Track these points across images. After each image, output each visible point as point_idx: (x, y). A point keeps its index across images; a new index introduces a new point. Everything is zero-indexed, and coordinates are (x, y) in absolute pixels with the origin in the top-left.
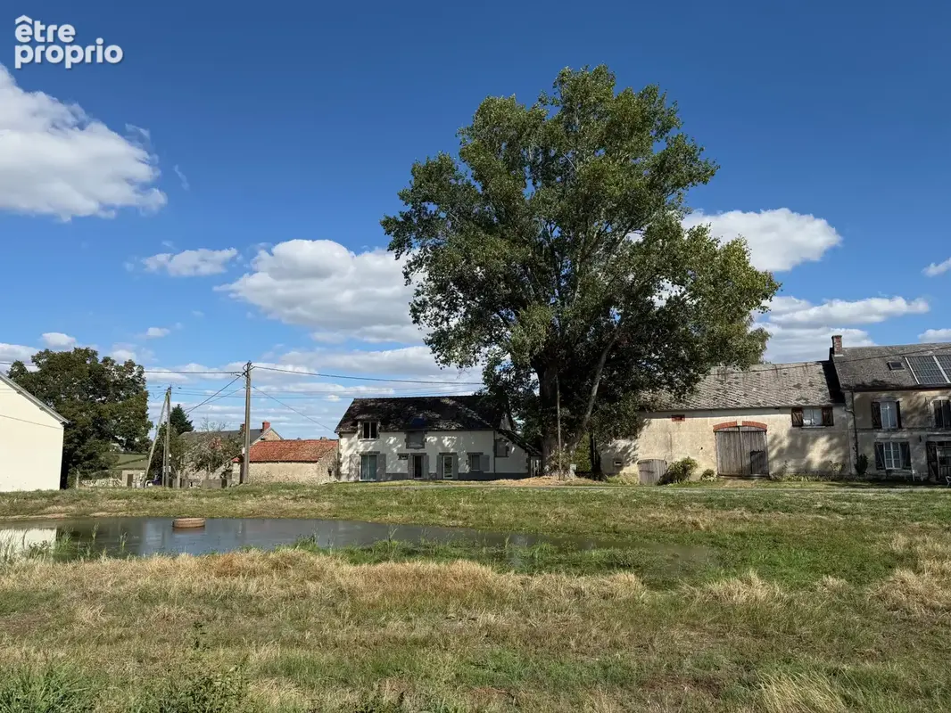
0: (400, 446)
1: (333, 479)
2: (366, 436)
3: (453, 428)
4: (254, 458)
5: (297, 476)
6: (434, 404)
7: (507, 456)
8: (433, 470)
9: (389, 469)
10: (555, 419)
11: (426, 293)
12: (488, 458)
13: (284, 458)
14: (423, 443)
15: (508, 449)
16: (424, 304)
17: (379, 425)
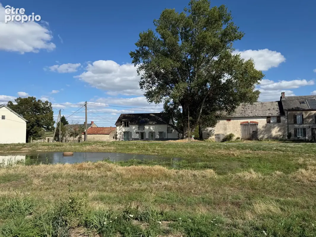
0: (136, 129)
1: (115, 140)
2: (125, 126)
3: (154, 123)
4: (89, 133)
5: (103, 139)
6: (148, 116)
7: (171, 133)
8: (147, 137)
9: (133, 137)
10: (188, 121)
11: (144, 78)
12: (165, 133)
13: (98, 133)
14: (144, 128)
15: (172, 130)
16: (144, 82)
17: (129, 123)
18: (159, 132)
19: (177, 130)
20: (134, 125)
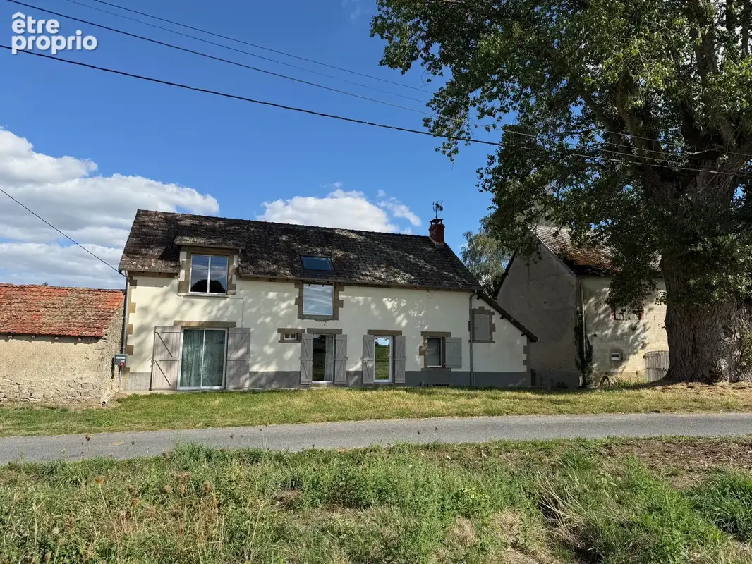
2: (199, 286)
3: (400, 281)
7: (491, 341)
8: (354, 364)
9: (257, 364)
12: (458, 341)
15: (493, 328)
17: (235, 264)
18: (423, 334)
19: (516, 324)
20: (271, 280)
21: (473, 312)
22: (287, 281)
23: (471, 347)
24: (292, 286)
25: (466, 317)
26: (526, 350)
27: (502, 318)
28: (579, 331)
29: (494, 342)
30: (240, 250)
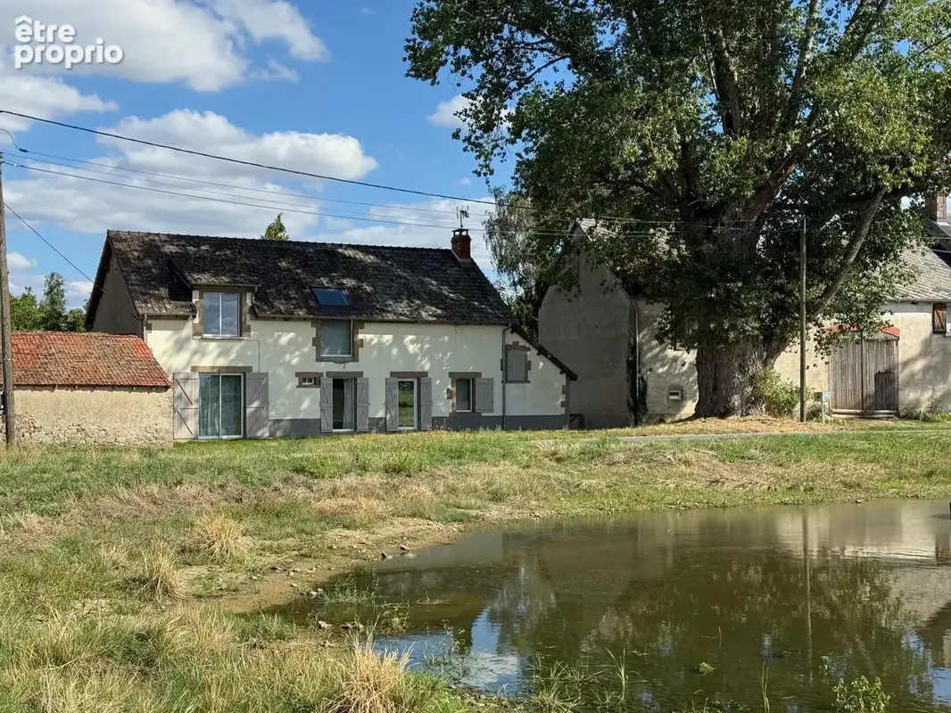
3: (424, 316)
7: (526, 381)
8: (377, 410)
9: (280, 408)
12: (490, 382)
14: (352, 349)
15: (528, 366)
17: (249, 302)
18: (451, 374)
19: (555, 361)
20: (286, 319)
21: (506, 348)
22: (305, 319)
23: (504, 388)
24: (309, 324)
25: (499, 355)
26: (566, 391)
27: (538, 354)
28: (632, 366)
29: (529, 382)
30: (256, 288)
